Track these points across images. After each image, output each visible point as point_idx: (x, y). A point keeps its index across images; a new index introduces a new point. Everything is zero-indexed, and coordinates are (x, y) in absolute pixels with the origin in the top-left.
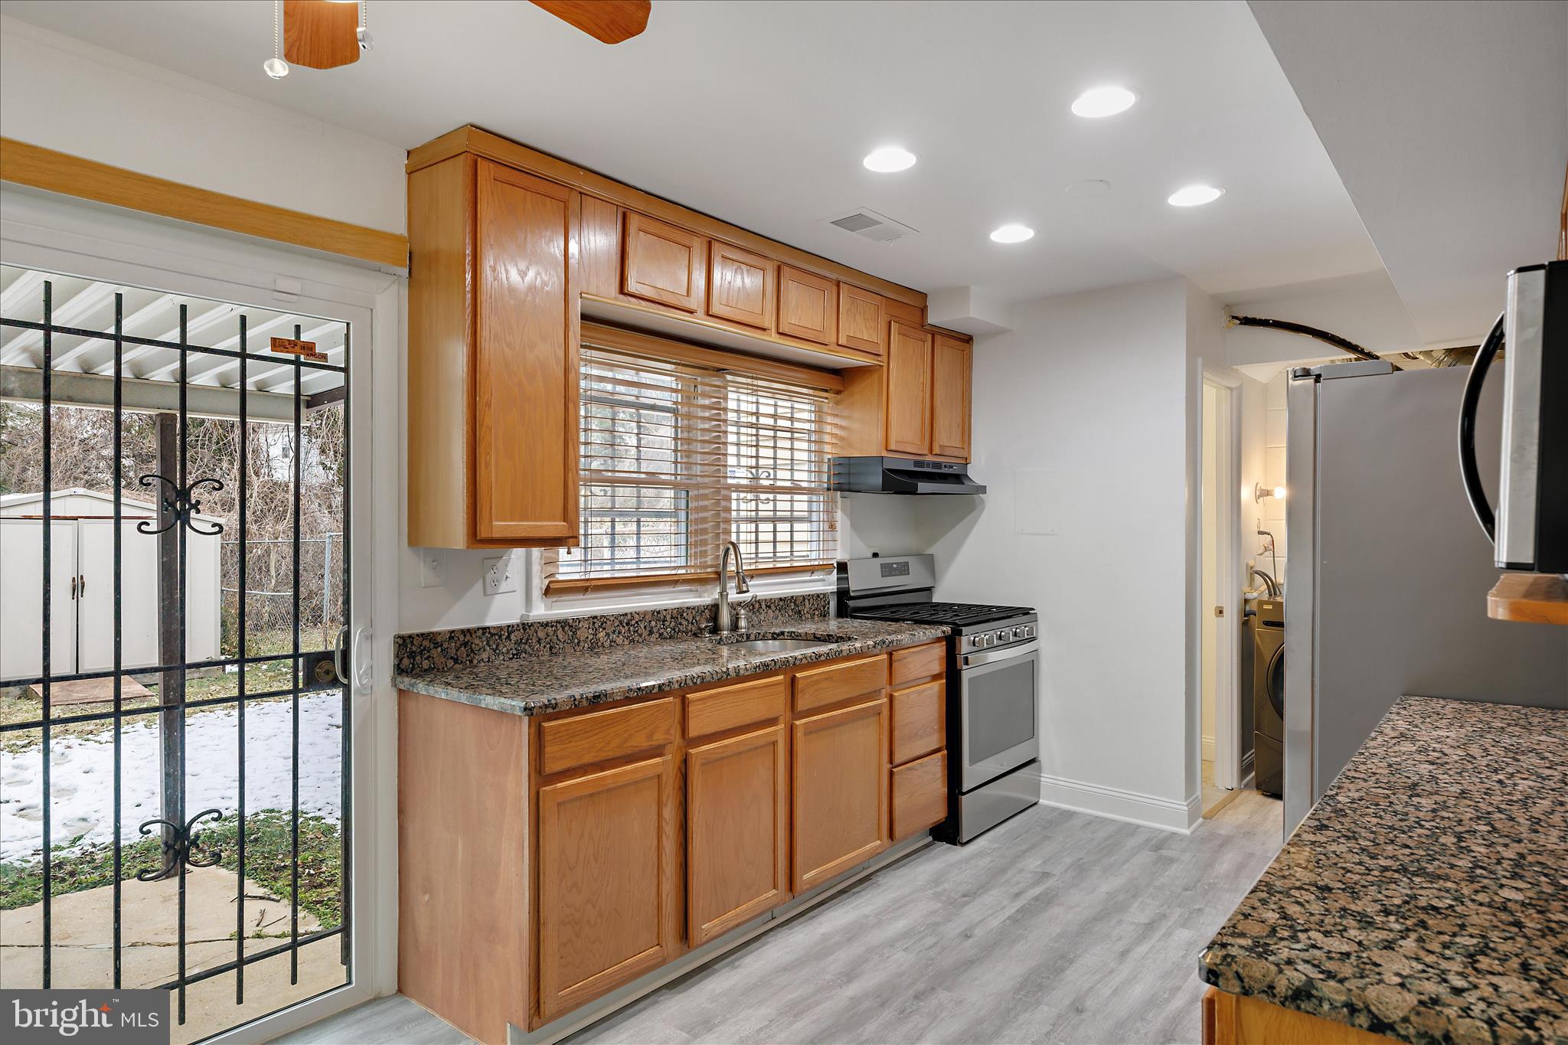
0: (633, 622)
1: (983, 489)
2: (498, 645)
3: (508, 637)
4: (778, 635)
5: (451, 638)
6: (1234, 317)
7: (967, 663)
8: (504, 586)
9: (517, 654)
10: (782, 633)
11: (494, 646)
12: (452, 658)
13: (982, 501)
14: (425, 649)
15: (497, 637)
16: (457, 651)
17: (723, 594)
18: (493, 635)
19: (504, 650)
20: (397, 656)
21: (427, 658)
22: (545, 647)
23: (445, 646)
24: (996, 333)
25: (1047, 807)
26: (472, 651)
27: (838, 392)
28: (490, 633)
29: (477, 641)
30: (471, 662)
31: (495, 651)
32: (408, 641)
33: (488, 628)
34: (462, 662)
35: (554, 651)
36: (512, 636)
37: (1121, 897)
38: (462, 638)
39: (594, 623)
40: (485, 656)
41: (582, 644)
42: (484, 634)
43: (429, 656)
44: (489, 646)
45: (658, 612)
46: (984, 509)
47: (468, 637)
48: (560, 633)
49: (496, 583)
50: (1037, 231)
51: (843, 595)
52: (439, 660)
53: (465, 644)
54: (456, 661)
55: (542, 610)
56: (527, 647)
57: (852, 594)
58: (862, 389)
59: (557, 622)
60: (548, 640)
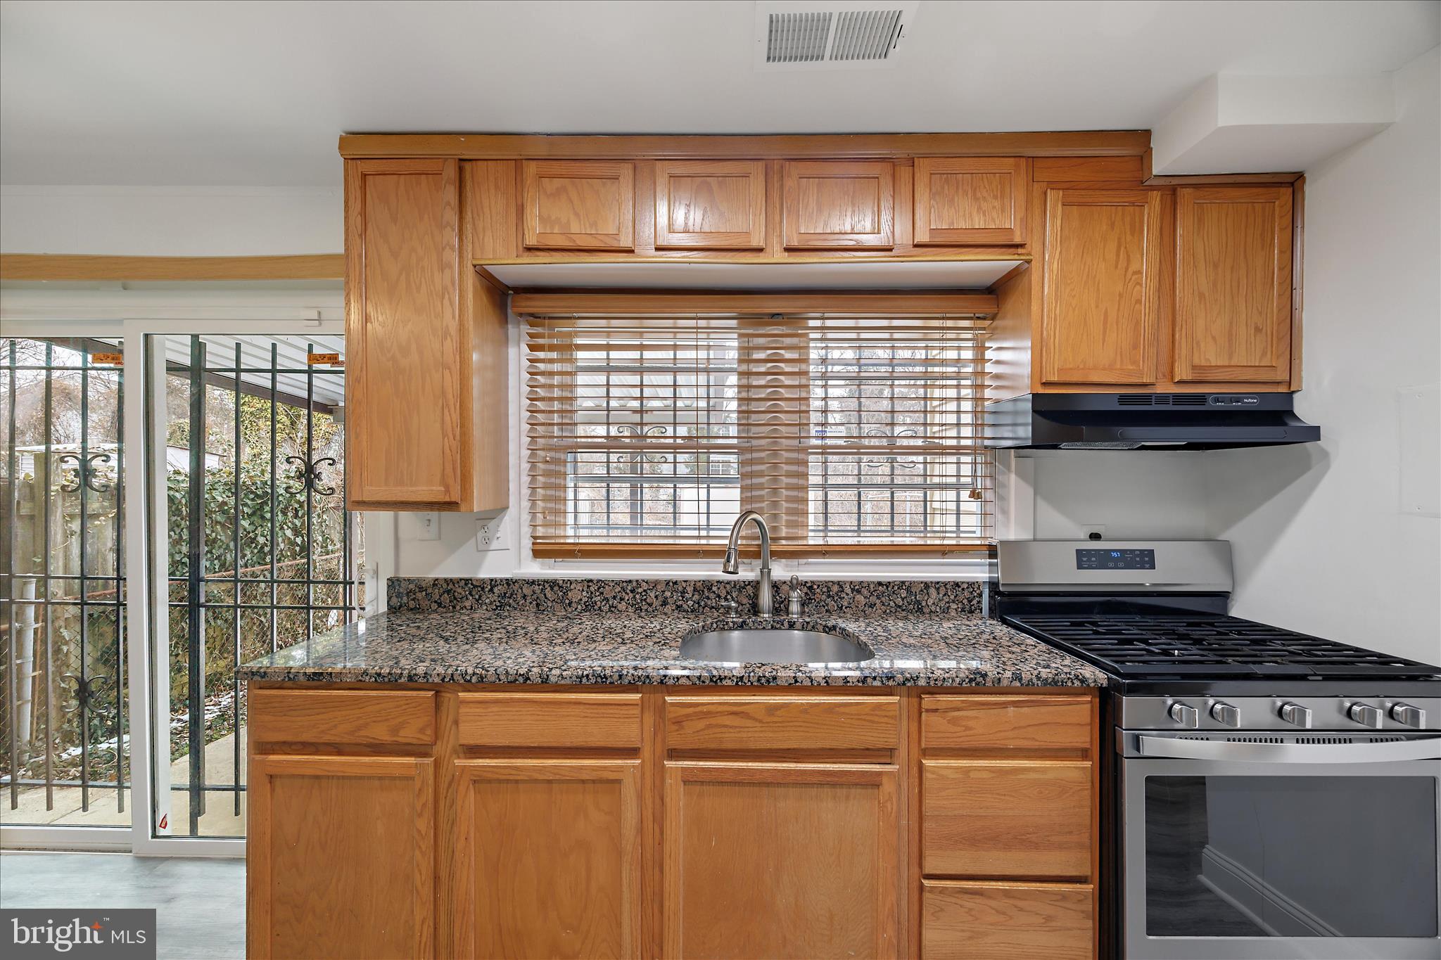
2: (480, 596)
3: (491, 590)
5: (434, 585)
8: (495, 545)
9: (501, 606)
11: (477, 597)
12: (435, 602)
14: (410, 591)
15: (480, 589)
16: (440, 596)
18: (475, 586)
19: (487, 601)
20: (390, 596)
22: (531, 603)
23: (430, 591)
26: (455, 599)
28: (472, 584)
29: (459, 590)
30: (454, 607)
31: (477, 601)
33: (471, 580)
34: (445, 607)
35: (542, 608)
36: (496, 590)
38: (445, 586)
39: (589, 587)
40: (468, 604)
41: (574, 605)
42: (466, 584)
44: (472, 595)
47: (451, 586)
48: (548, 591)
49: (488, 541)
52: (424, 602)
53: (448, 592)
54: (440, 605)
55: (530, 569)
56: (511, 601)
59: (544, 581)
60: (535, 597)
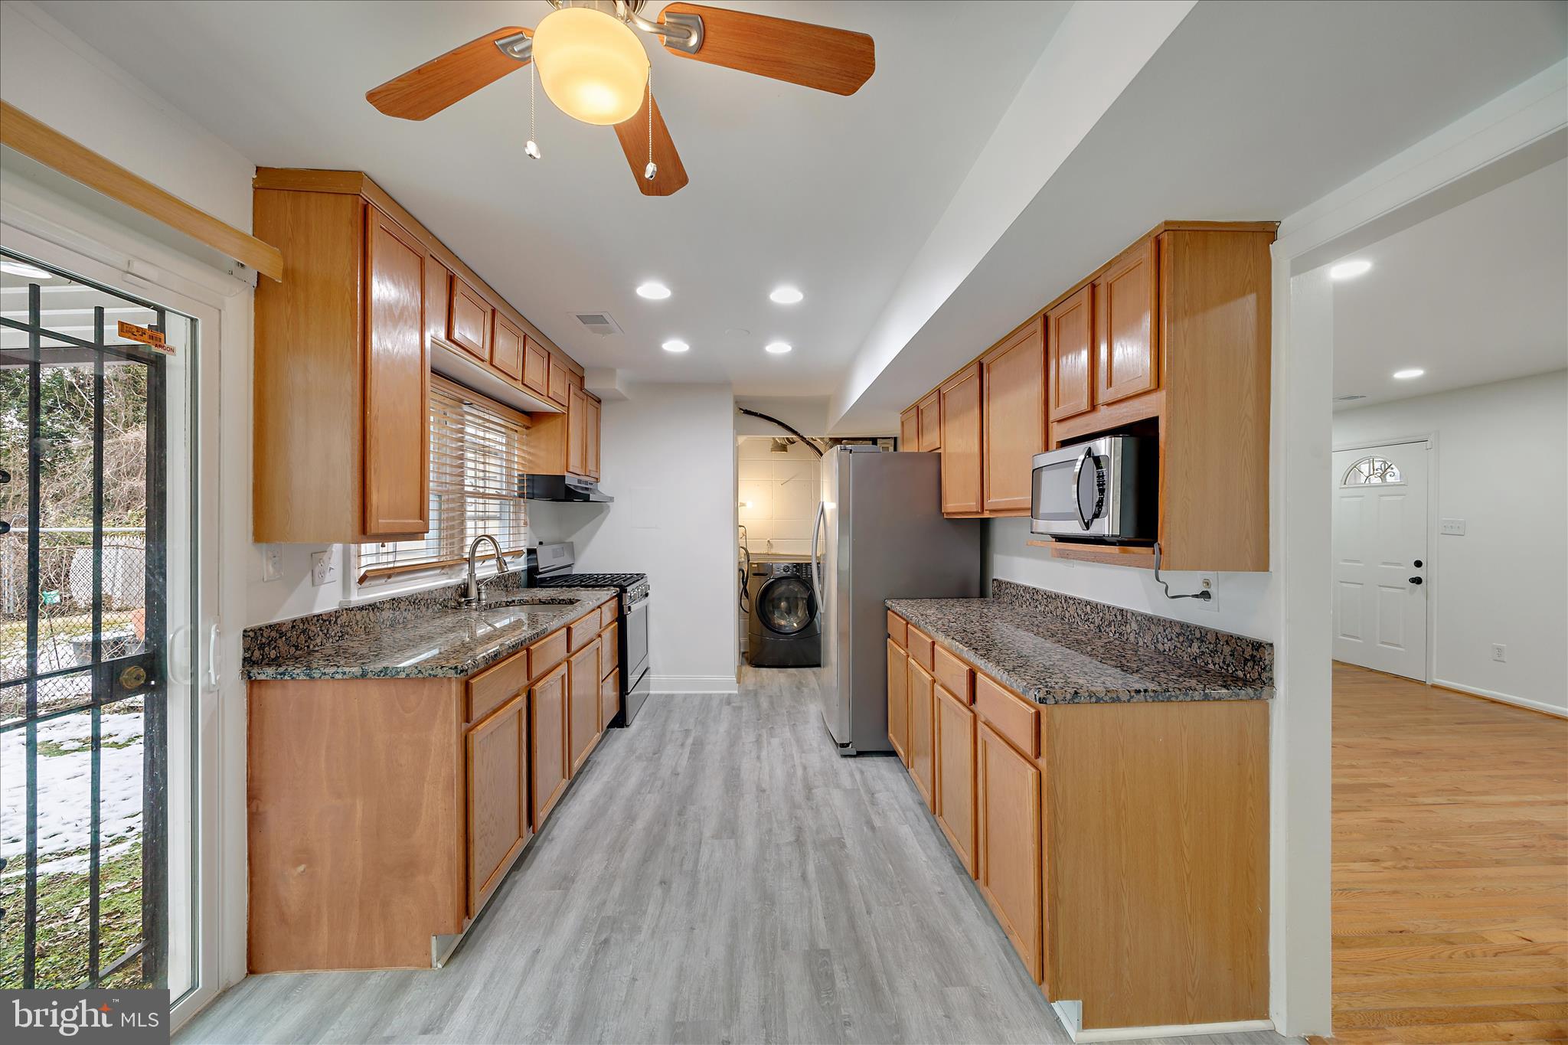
0: (417, 601)
1: (612, 499)
2: (328, 630)
3: (336, 622)
4: (510, 603)
5: (293, 627)
6: (741, 409)
7: (630, 610)
8: (328, 577)
9: (341, 636)
10: (514, 601)
11: (326, 631)
12: (294, 646)
13: (609, 507)
14: (272, 640)
15: (328, 623)
16: (298, 638)
17: (471, 574)
18: (325, 621)
19: (333, 634)
20: (246, 650)
21: (274, 648)
22: (361, 627)
23: (289, 635)
24: (619, 399)
25: (655, 695)
26: (309, 638)
27: (528, 428)
28: (322, 619)
29: (313, 628)
30: (308, 647)
31: (326, 635)
32: (258, 634)
33: (321, 615)
34: (301, 648)
35: (367, 630)
36: (339, 622)
37: (733, 732)
38: (301, 626)
39: (393, 604)
40: (318, 641)
41: (385, 622)
42: (318, 620)
43: (276, 646)
44: (322, 631)
45: (432, 592)
46: (609, 511)
47: (306, 625)
48: (371, 614)
49: (322, 574)
50: (691, 347)
51: (532, 570)
52: (284, 648)
53: (304, 631)
54: (297, 648)
55: (359, 597)
56: (349, 630)
57: (540, 571)
58: (546, 428)
59: (370, 605)
60: (363, 621)
